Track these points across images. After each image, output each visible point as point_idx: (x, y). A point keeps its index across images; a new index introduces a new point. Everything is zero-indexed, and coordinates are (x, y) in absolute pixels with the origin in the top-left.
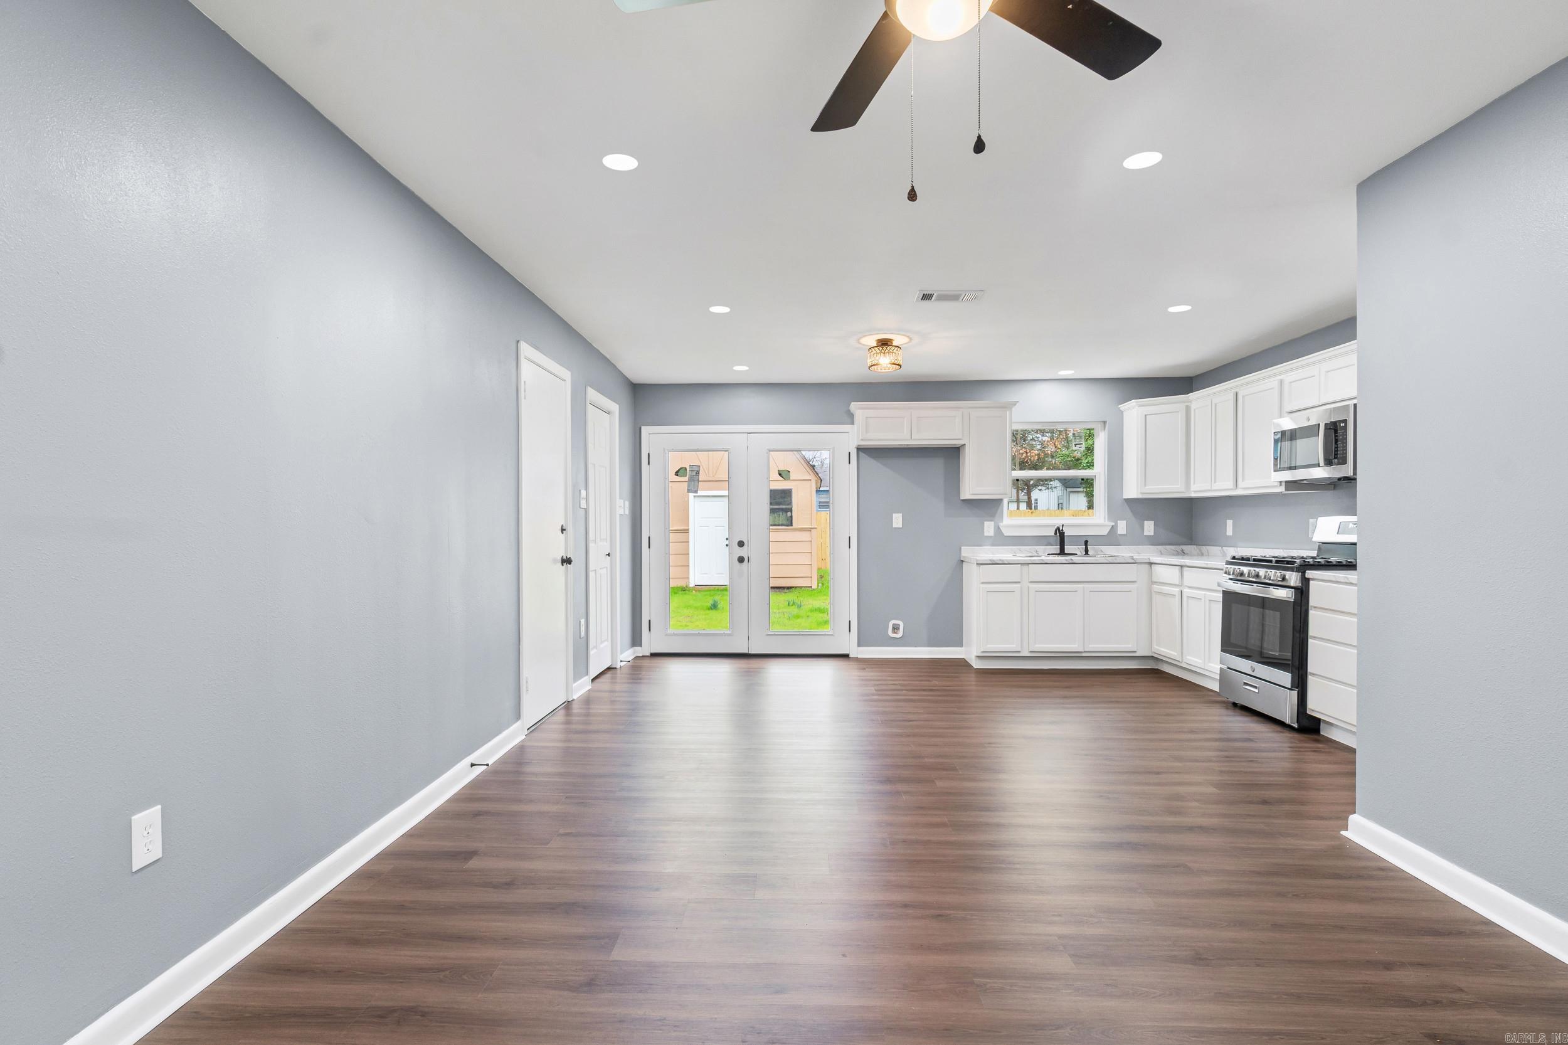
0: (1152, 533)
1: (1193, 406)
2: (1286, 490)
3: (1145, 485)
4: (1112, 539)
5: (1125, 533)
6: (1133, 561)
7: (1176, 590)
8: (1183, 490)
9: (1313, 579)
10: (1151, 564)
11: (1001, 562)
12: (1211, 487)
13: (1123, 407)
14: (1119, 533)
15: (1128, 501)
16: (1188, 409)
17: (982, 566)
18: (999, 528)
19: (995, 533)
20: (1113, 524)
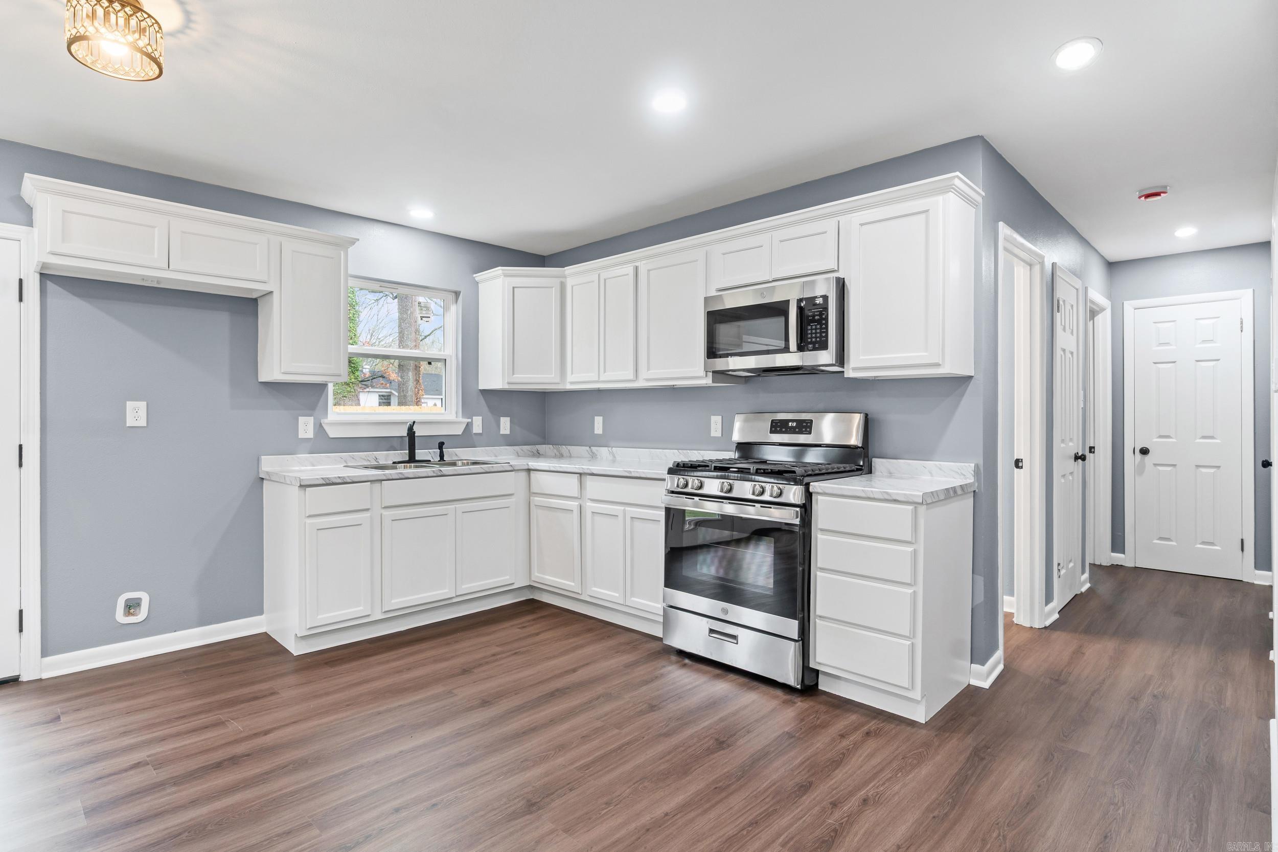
0: (508, 432)
1: (570, 282)
2: (713, 382)
3: (513, 374)
4: (467, 439)
5: (481, 432)
6: (510, 469)
7: (574, 504)
8: (558, 380)
9: (818, 493)
10: (529, 470)
11: (340, 481)
12: (599, 377)
13: (479, 277)
14: (474, 432)
15: (484, 392)
16: (563, 287)
17: (308, 489)
18: (321, 425)
19: (315, 434)
20: (470, 420)
